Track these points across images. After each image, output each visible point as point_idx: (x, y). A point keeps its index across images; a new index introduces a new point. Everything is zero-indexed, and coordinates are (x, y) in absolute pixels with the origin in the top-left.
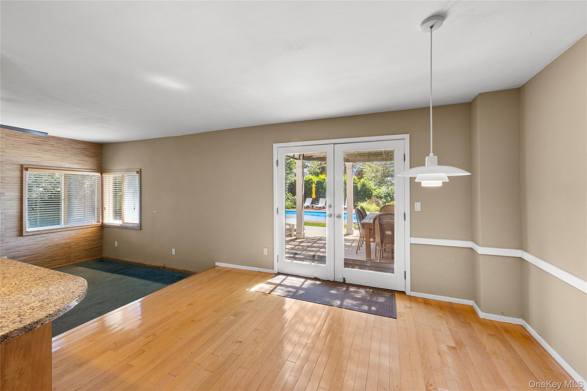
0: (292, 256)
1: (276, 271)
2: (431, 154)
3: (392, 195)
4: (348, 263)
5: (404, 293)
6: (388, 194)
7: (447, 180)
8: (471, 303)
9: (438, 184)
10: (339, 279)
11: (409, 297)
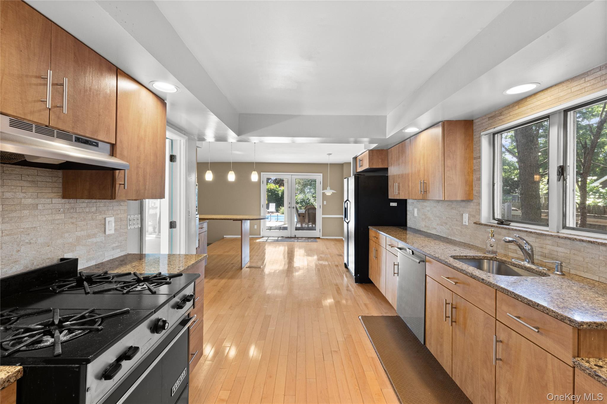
0: (270, 228)
1: (261, 236)
2: (329, 187)
3: (306, 200)
4: (297, 229)
5: (319, 238)
6: (303, 200)
7: (332, 193)
8: (341, 238)
9: (330, 194)
10: (293, 236)
11: (322, 239)
